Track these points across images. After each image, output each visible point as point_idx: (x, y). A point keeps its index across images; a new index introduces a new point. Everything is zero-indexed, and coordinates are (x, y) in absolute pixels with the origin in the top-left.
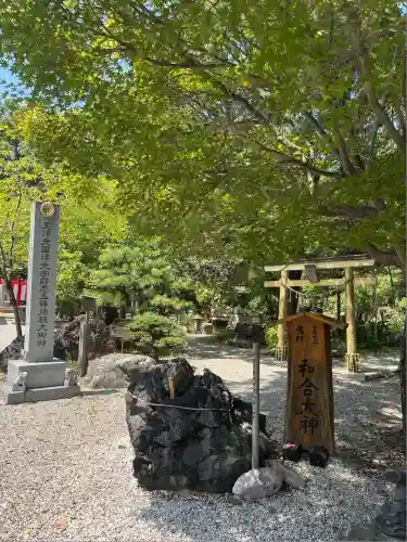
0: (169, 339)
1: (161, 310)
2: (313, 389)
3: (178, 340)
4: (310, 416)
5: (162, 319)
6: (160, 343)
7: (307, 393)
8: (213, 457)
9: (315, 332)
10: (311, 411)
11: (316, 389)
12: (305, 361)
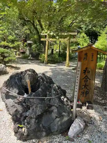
0: (10, 58)
1: (5, 47)
2: (88, 79)
3: (14, 58)
4: (86, 90)
5: (6, 50)
6: (6, 60)
7: (86, 81)
8: (58, 119)
9: (92, 56)
10: (86, 88)
11: (90, 79)
12: (86, 68)
